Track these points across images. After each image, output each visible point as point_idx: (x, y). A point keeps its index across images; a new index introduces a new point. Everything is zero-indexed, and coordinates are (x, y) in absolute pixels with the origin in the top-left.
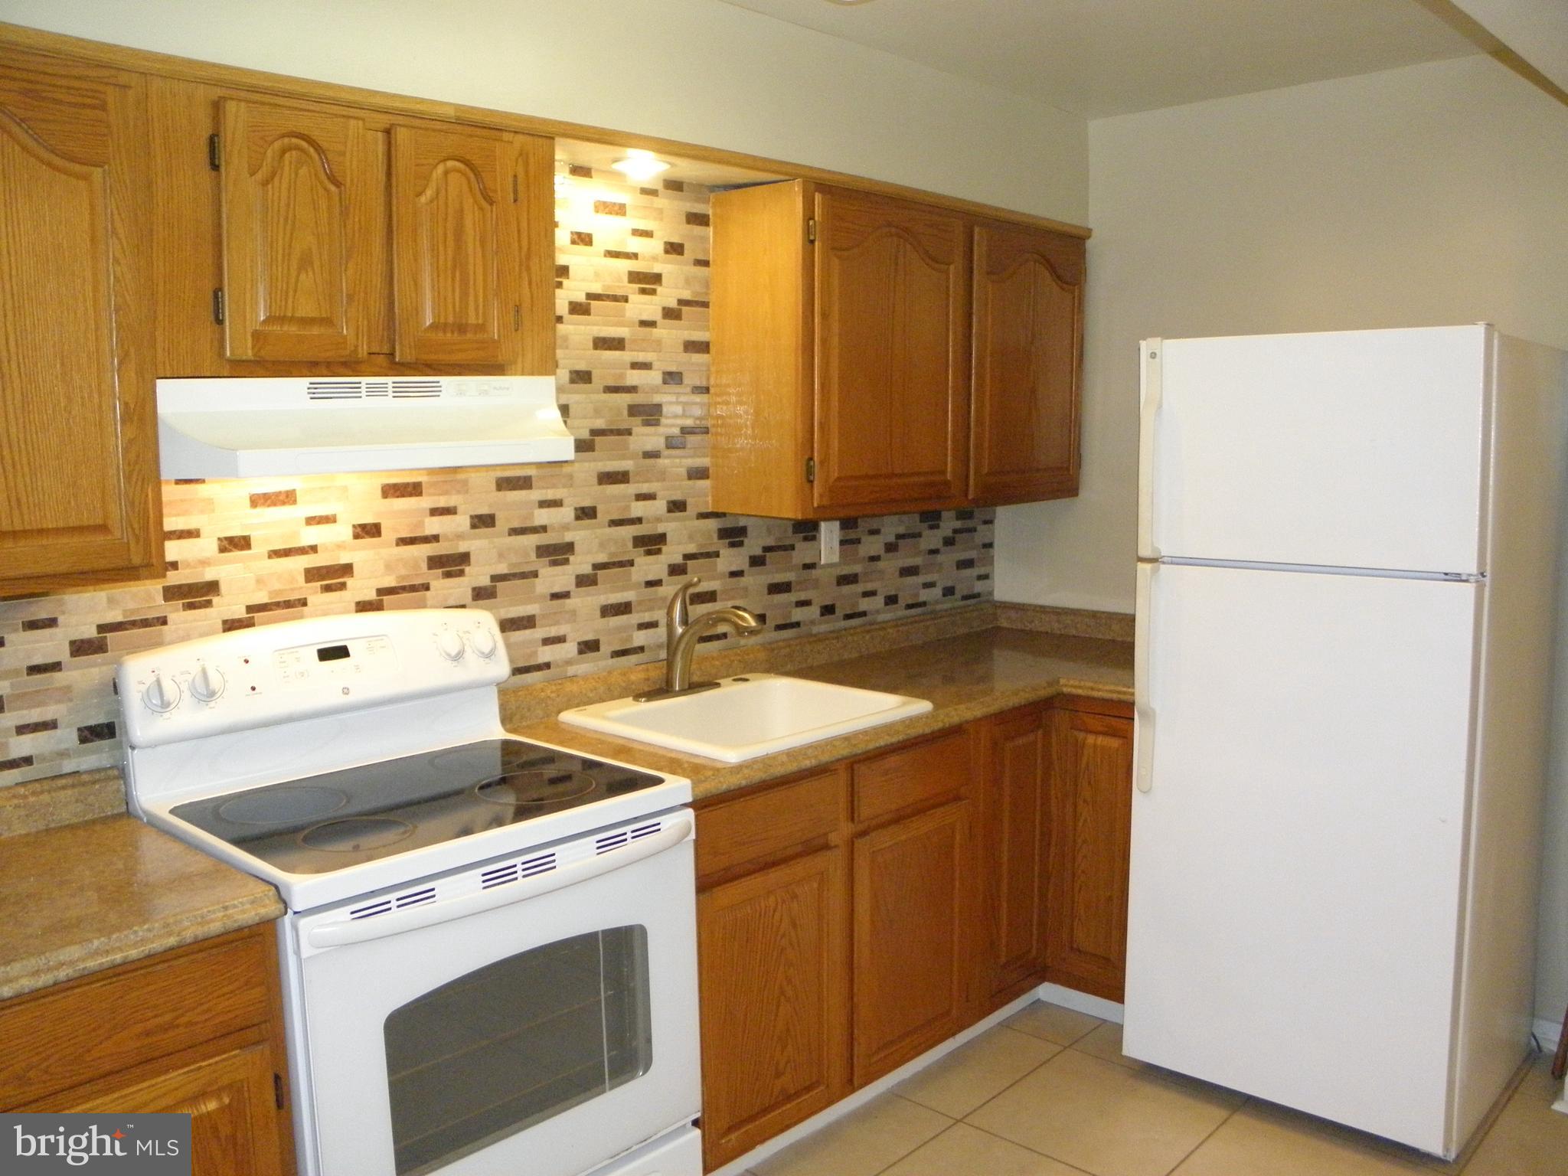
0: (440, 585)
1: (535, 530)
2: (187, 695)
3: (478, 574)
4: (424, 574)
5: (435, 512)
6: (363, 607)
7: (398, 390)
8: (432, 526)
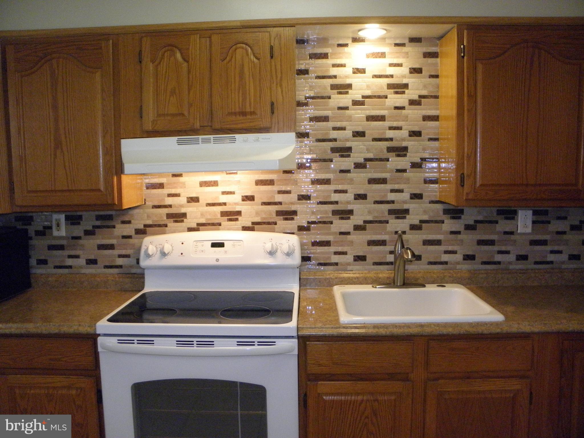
0: (281, 223)
1: (331, 203)
2: (159, 252)
3: (301, 220)
4: (274, 218)
5: (280, 192)
6: (245, 229)
7: (216, 141)
8: (279, 198)
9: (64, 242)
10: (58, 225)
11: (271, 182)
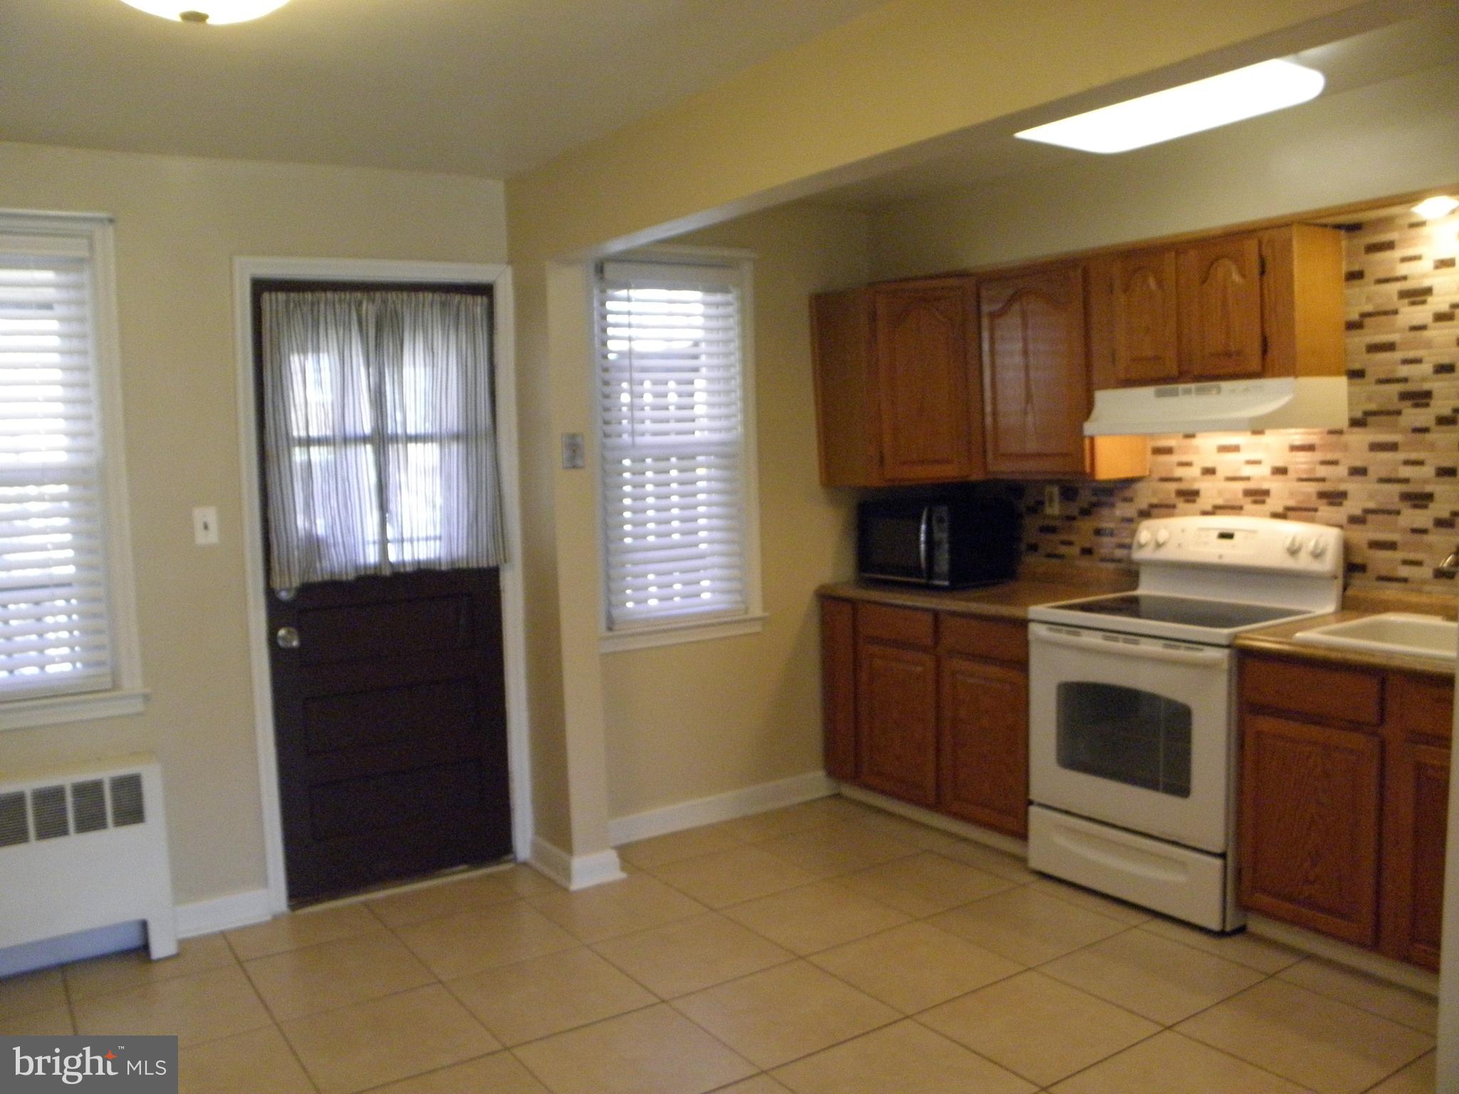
0: (1325, 510)
1: (1400, 481)
2: (1153, 542)
3: (1353, 506)
4: (1314, 502)
5: (1323, 463)
6: (1276, 516)
7: (1199, 391)
8: (1322, 471)
9: (1057, 523)
10: (1051, 500)
11: (1310, 448)
